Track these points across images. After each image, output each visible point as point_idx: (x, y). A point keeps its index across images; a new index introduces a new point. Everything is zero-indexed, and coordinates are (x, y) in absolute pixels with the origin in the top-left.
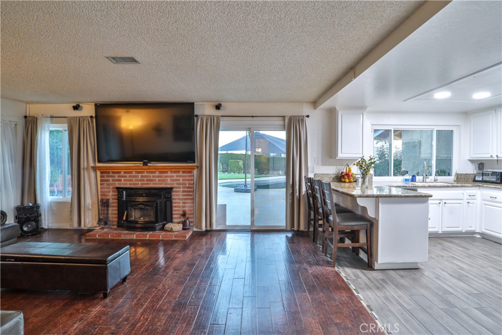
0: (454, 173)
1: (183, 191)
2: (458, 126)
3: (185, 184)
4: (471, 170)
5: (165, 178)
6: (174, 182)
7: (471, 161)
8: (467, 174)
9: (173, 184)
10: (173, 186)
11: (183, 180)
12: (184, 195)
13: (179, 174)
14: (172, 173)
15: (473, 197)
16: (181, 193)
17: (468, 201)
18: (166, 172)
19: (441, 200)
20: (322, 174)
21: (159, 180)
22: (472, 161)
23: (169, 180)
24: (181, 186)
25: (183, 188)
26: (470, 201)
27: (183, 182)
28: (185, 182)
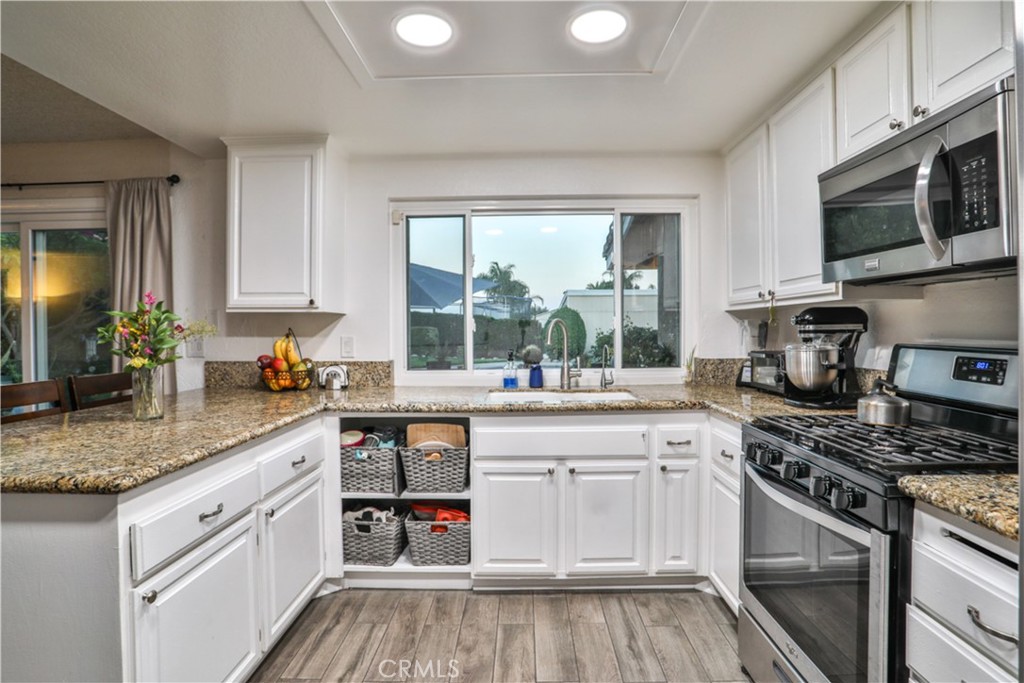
0: (685, 356)
2: (695, 197)
4: (737, 345)
7: (734, 314)
8: (722, 361)
15: (683, 449)
17: (663, 462)
19: (561, 459)
20: (225, 363)
22: (739, 315)
26: (669, 463)
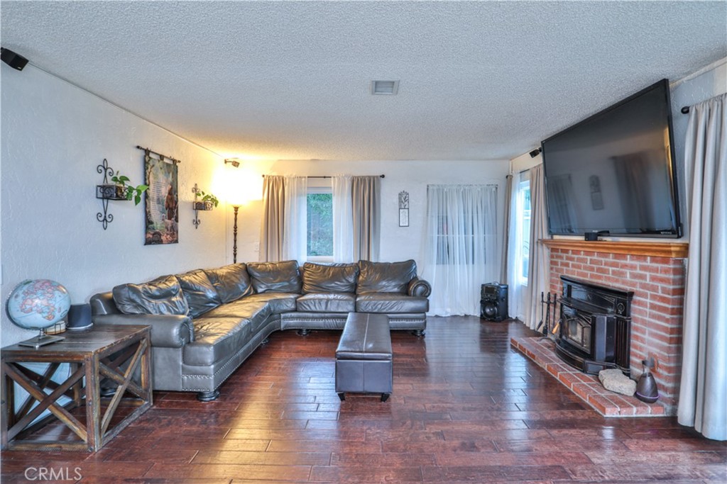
1: (653, 307)
3: (654, 289)
5: (621, 270)
6: (637, 280)
9: (634, 285)
10: (634, 289)
11: (653, 279)
12: (653, 316)
13: (644, 264)
14: (633, 260)
16: (648, 310)
18: (624, 256)
21: (614, 272)
23: (628, 275)
24: (649, 292)
25: (653, 297)
27: (651, 283)
28: (655, 284)
